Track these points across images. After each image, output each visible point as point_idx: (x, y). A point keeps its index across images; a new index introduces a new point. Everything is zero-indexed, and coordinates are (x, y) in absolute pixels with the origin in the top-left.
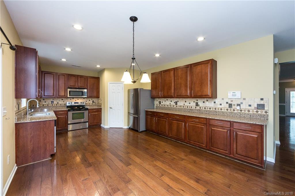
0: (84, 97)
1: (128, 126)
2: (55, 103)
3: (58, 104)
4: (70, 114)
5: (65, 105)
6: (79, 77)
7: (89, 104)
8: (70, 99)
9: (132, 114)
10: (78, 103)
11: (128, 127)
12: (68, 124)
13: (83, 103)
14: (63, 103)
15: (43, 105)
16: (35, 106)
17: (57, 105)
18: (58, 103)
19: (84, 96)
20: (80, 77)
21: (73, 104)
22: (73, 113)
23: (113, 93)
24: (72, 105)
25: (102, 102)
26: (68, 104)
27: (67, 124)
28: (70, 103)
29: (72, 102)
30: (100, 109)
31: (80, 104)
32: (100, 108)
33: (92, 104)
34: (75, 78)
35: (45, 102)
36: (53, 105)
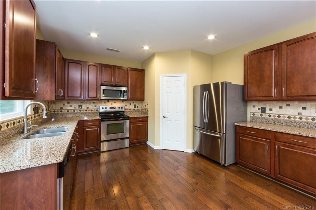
0: (123, 99)
1: (193, 148)
2: (84, 108)
3: (88, 110)
4: (104, 125)
5: (97, 110)
6: (116, 69)
7: (130, 109)
8: (105, 103)
9: (198, 129)
10: (114, 108)
11: (194, 151)
12: (101, 142)
13: (122, 108)
14: (95, 108)
15: (68, 111)
16: (56, 112)
17: (86, 111)
18: (88, 108)
19: (123, 97)
20: (118, 69)
21: (108, 109)
22: (107, 124)
23: (167, 92)
24: (107, 111)
25: (149, 107)
26: (102, 109)
27: (99, 141)
28: (104, 107)
29: (107, 106)
30: (146, 118)
31: (117, 109)
32: (146, 116)
33: (134, 109)
34: (111, 71)
35: (71, 106)
36: (82, 111)
